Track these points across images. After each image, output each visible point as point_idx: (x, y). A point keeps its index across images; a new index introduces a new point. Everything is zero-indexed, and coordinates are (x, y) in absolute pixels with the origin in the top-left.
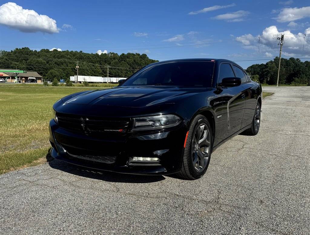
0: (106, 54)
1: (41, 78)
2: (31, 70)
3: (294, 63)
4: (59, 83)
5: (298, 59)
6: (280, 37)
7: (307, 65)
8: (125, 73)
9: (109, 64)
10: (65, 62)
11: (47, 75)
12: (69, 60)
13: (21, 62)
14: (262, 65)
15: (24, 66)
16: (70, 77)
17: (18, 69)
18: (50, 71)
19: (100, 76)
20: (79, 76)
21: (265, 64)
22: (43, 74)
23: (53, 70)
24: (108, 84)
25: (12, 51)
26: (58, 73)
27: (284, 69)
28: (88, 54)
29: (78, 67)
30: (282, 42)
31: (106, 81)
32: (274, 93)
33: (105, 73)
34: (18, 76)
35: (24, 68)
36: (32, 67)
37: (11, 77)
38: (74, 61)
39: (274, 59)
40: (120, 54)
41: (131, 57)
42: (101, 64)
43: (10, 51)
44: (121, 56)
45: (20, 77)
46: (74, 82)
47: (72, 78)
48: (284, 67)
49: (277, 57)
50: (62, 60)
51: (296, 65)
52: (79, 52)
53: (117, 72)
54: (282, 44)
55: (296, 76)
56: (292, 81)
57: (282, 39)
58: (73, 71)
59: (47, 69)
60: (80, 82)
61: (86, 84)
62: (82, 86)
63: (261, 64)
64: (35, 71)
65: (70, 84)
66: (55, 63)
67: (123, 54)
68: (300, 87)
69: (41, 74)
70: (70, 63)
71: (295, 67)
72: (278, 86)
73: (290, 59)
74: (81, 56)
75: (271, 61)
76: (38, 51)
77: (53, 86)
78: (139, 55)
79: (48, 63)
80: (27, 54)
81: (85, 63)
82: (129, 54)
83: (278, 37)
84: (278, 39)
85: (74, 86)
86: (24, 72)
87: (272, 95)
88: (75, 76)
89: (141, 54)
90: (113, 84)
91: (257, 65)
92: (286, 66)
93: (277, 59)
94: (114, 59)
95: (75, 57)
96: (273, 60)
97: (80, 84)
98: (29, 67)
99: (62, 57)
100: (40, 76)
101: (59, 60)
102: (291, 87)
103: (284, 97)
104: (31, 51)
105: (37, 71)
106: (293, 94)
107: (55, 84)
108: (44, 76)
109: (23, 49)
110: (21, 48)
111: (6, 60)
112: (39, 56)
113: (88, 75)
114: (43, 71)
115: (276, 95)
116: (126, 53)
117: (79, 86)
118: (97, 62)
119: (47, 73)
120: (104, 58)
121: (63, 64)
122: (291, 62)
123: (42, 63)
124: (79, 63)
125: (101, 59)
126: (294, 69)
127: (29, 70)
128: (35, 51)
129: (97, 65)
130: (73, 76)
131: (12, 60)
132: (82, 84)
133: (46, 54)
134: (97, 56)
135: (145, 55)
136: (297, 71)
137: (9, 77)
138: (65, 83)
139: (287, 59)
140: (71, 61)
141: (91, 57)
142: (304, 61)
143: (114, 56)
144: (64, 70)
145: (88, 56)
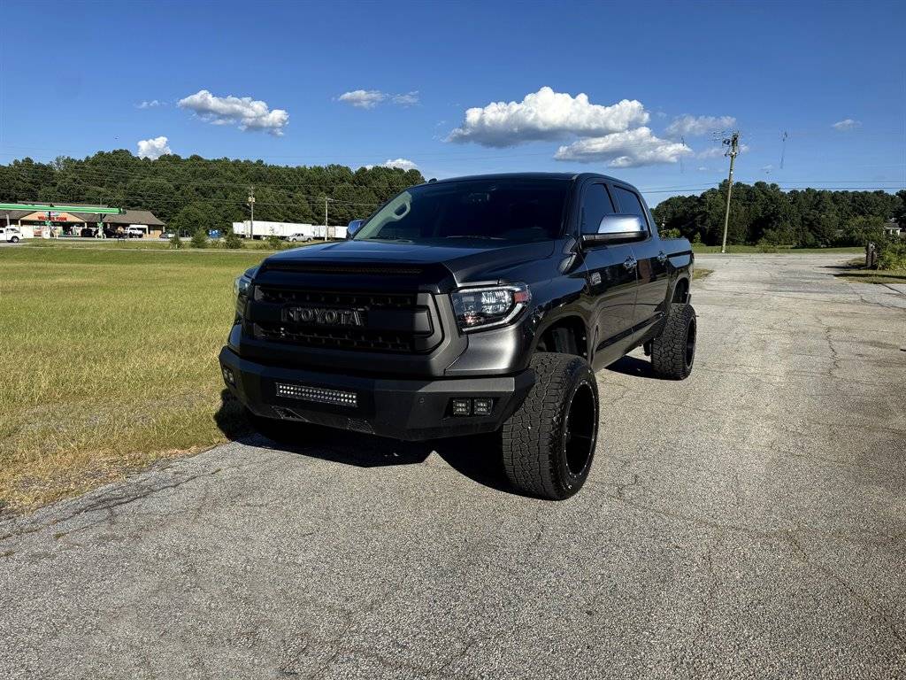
0: (322, 168)
1: (161, 225)
2: (137, 205)
3: (765, 194)
4: (209, 241)
5: (774, 186)
6: (730, 138)
7: (794, 199)
9: (330, 192)
10: (222, 188)
11: (176, 218)
12: (231, 184)
13: (109, 186)
14: (692, 197)
15: (119, 197)
16: (234, 223)
17: (104, 203)
18: (185, 209)
19: (307, 223)
20: (255, 223)
21: (699, 196)
22: (165, 216)
23: (191, 208)
24: (326, 242)
25: (87, 160)
26: (202, 215)
27: (743, 208)
28: (278, 168)
29: (252, 200)
30: (733, 150)
31: (322, 236)
32: (712, 272)
33: (318, 215)
34: (105, 220)
35: (118, 201)
36: (140, 199)
37: (88, 223)
38: (243, 186)
39: (720, 185)
40: (354, 169)
41: (383, 177)
42: (309, 193)
43: (83, 159)
44: (357, 173)
45: (111, 224)
46: (243, 236)
47: (239, 228)
48: (744, 205)
49: (725, 181)
50: (213, 183)
51: (771, 199)
52: (254, 161)
53: (349, 213)
54: (734, 153)
55: (770, 225)
56: (760, 237)
57: (733, 143)
58: (240, 209)
60: (257, 237)
61: (275, 241)
62: (265, 247)
63: (690, 197)
64: (146, 208)
65: (235, 242)
66: (197, 190)
67: (364, 170)
68: (772, 256)
69: (160, 216)
70: (234, 190)
71: (767, 204)
72: (727, 252)
73: (756, 184)
74: (259, 174)
75: (713, 189)
77: (193, 246)
78: (401, 171)
79: (177, 188)
80: (126, 168)
81: (268, 190)
82: (377, 169)
83: (725, 138)
84: (724, 142)
85: (244, 247)
86: (120, 212)
87: (706, 275)
88: (245, 222)
89: (406, 170)
91: (679, 198)
92: (747, 203)
93: (725, 185)
94: (342, 180)
95: (244, 176)
96: (717, 187)
97: (258, 242)
98: (130, 199)
99: (213, 174)
100: (160, 223)
102: (753, 256)
104: (134, 159)
105: (151, 209)
106: (755, 274)
107: (198, 243)
108: (168, 221)
109: (115, 152)
110: (111, 152)
111: (75, 180)
112: (155, 172)
113: (278, 220)
114: (166, 208)
115: (717, 275)
116: (369, 167)
117: (258, 248)
118: (300, 187)
119: (176, 213)
120: (318, 177)
121: (215, 192)
122: (759, 192)
123: (162, 189)
124: (256, 190)
125: (309, 180)
126: (765, 209)
127: (132, 205)
128: (146, 158)
129: (299, 195)
130: (241, 221)
131: (88, 180)
132: (264, 242)
133: (172, 167)
134: (300, 172)
135: (417, 171)
136: (773, 214)
137: (81, 224)
138: (222, 240)
139: (749, 186)
140: (235, 186)
141: (284, 176)
142: (787, 191)
143: (340, 174)
144: (219, 206)
145: (278, 174)
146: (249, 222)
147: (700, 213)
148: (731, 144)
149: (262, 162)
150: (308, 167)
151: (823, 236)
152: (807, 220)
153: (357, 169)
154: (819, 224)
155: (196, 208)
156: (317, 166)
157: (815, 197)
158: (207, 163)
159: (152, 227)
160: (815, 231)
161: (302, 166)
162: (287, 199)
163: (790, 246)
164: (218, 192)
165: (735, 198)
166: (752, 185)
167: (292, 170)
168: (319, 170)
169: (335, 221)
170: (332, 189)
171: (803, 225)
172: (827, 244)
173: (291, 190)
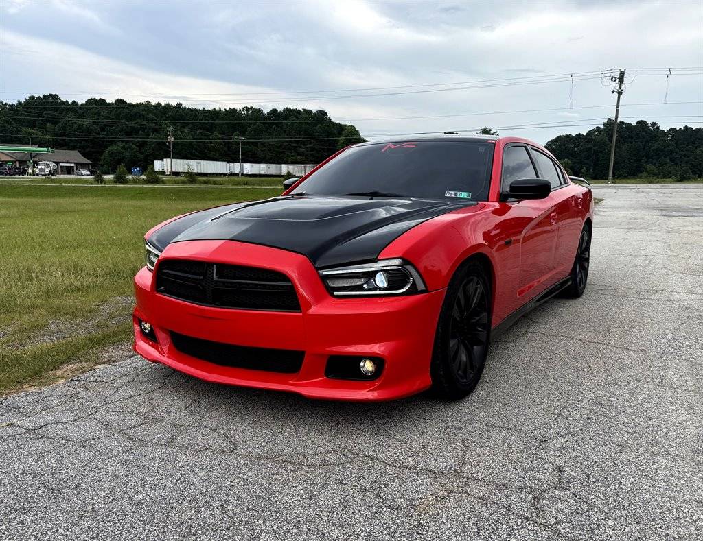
0: (236, 110)
1: (88, 164)
2: (65, 145)
3: (646, 132)
4: (130, 177)
5: (654, 124)
6: (617, 75)
7: (673, 136)
9: (243, 134)
11: (101, 157)
12: (152, 125)
13: (40, 128)
14: (579, 136)
16: (155, 162)
17: (34, 144)
18: (109, 148)
19: (223, 161)
20: (174, 161)
21: (585, 134)
22: (92, 156)
23: (115, 147)
24: (240, 178)
25: (20, 103)
26: (127, 154)
27: (626, 145)
28: (196, 110)
29: (172, 139)
30: (620, 87)
31: (236, 172)
32: (602, 200)
33: (233, 153)
35: (48, 141)
36: (68, 140)
37: (19, 161)
38: (163, 126)
39: (605, 124)
40: (266, 111)
41: (291, 118)
43: (16, 103)
44: (269, 114)
46: (163, 173)
47: (158, 165)
49: (609, 120)
50: (135, 123)
51: (652, 137)
52: (174, 104)
53: (261, 151)
54: (620, 90)
55: (650, 160)
56: (641, 171)
58: (161, 148)
59: (101, 145)
60: (177, 174)
61: (192, 177)
62: (183, 183)
63: (577, 135)
64: (74, 148)
65: (154, 178)
66: (121, 131)
67: (274, 111)
68: (658, 186)
69: (84, 155)
70: (155, 131)
71: (647, 141)
72: (612, 183)
73: (637, 123)
74: (178, 116)
75: (598, 128)
76: (80, 103)
77: (115, 182)
78: (309, 112)
79: (103, 130)
80: (56, 110)
81: (187, 130)
82: (287, 110)
83: (612, 75)
84: (612, 79)
86: (49, 151)
88: (165, 160)
89: (314, 112)
90: (251, 179)
91: (567, 136)
92: (630, 140)
93: (610, 124)
94: (255, 121)
95: (164, 117)
96: (602, 127)
97: (178, 178)
98: (59, 139)
99: (136, 116)
100: (87, 161)
101: (130, 124)
102: (639, 186)
103: (623, 208)
104: (63, 103)
105: (78, 149)
107: (120, 179)
108: (94, 160)
109: (45, 97)
110: (41, 97)
112: (82, 115)
113: (195, 157)
114: (93, 148)
115: (606, 203)
116: (280, 109)
117: (176, 182)
118: (216, 128)
119: (101, 152)
120: (231, 118)
122: (640, 130)
123: (88, 131)
124: (173, 131)
127: (61, 145)
128: (74, 102)
129: (215, 134)
130: (162, 159)
131: (20, 122)
132: (183, 178)
133: (98, 110)
134: (216, 114)
135: (324, 112)
137: (14, 163)
138: (143, 177)
139: (631, 125)
142: (666, 129)
143: (253, 116)
145: (196, 115)
146: (169, 160)
148: (618, 80)
149: (181, 104)
150: (223, 109)
153: (269, 110)
155: (119, 147)
156: (232, 108)
157: (693, 134)
158: (131, 106)
159: (80, 166)
161: (217, 108)
165: (620, 136)
166: (634, 123)
167: (209, 112)
168: (234, 111)
170: (245, 129)
173: (208, 130)
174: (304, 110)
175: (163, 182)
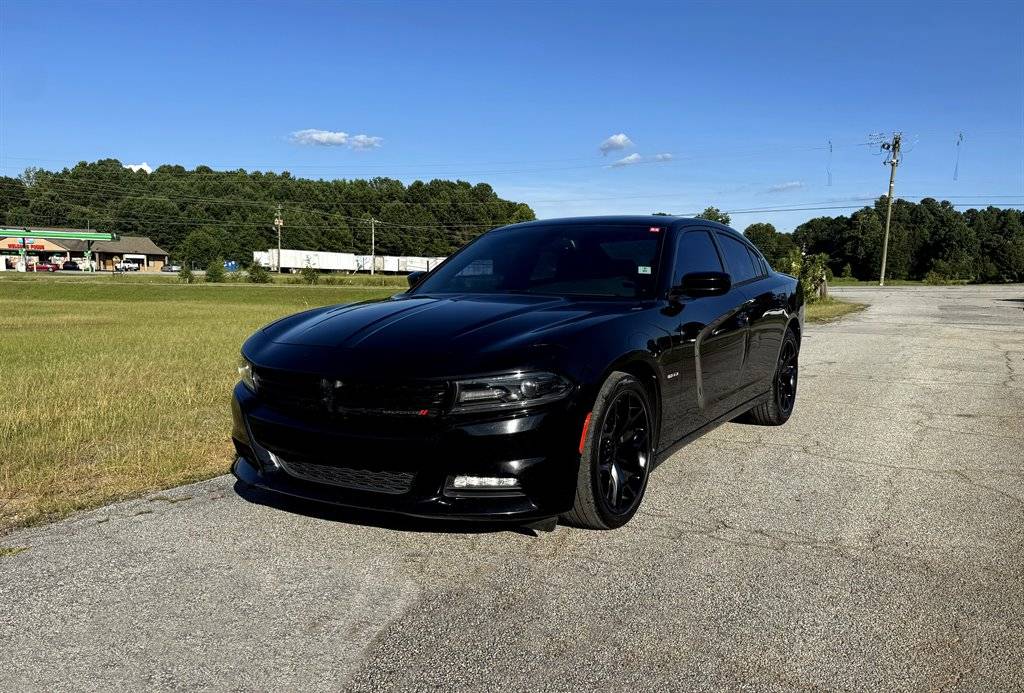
0: (366, 183)
1: (164, 256)
2: (130, 230)
3: (934, 214)
4: (227, 274)
5: (945, 204)
6: (890, 141)
7: (972, 220)
8: (426, 242)
9: (376, 213)
10: (238, 208)
11: (181, 246)
12: (250, 202)
13: (96, 206)
14: (840, 219)
15: (108, 219)
16: (254, 253)
17: (91, 227)
18: (193, 234)
19: (348, 252)
20: (282, 251)
21: (849, 217)
22: (167, 244)
23: (200, 233)
24: (373, 276)
25: (66, 172)
26: (214, 242)
27: (907, 232)
28: (309, 182)
29: (279, 222)
30: (894, 157)
31: (367, 268)
32: (869, 306)
33: (362, 241)
34: (94, 248)
35: (107, 224)
36: (135, 222)
37: (69, 252)
38: (266, 204)
39: (877, 203)
40: (407, 183)
41: (444, 193)
42: (349, 214)
43: (61, 172)
44: (410, 188)
45: (99, 253)
46: (269, 269)
47: (263, 258)
48: (907, 228)
50: (227, 201)
51: (942, 221)
52: (279, 173)
53: (401, 239)
54: (895, 161)
55: (940, 253)
56: (927, 270)
57: (894, 149)
58: (262, 235)
59: (181, 230)
60: (285, 270)
61: (311, 274)
62: (298, 282)
63: (838, 218)
64: (143, 234)
65: (261, 274)
66: (207, 210)
67: (419, 184)
68: (944, 289)
69: (161, 243)
70: (254, 210)
71: (936, 227)
72: (885, 284)
73: (923, 202)
74: (285, 190)
75: (867, 208)
76: (149, 172)
77: (209, 281)
78: (467, 186)
79: (182, 208)
80: (116, 181)
81: (298, 210)
82: (436, 183)
83: (883, 140)
84: (883, 146)
86: (113, 238)
87: (862, 309)
88: (270, 250)
89: (473, 184)
90: (389, 276)
91: (824, 220)
92: (912, 225)
93: (882, 203)
94: (391, 197)
95: (266, 192)
96: (872, 206)
97: (285, 276)
98: (123, 221)
99: (227, 190)
100: (162, 252)
101: (219, 201)
104: (126, 172)
105: (149, 234)
106: (922, 308)
107: (214, 277)
108: (171, 249)
109: (101, 163)
110: (96, 162)
111: (53, 198)
112: (154, 188)
113: (311, 248)
114: (169, 234)
115: (875, 309)
116: (426, 181)
117: (289, 282)
118: (338, 206)
119: (180, 240)
120: (360, 194)
121: (229, 214)
122: (925, 211)
123: (164, 209)
124: (282, 211)
125: (350, 197)
126: (933, 234)
127: (125, 230)
128: (141, 170)
129: (337, 216)
130: (265, 250)
131: (68, 197)
132: (295, 275)
133: (175, 181)
134: (338, 187)
135: (487, 186)
136: (944, 240)
137: (63, 254)
138: (245, 273)
139: (913, 204)
140: (256, 204)
141: (317, 192)
142: (963, 210)
143: (389, 190)
144: (234, 231)
145: (309, 189)
146: (275, 251)
147: (851, 238)
148: (891, 149)
149: (289, 174)
150: (348, 181)
151: (1009, 268)
152: (988, 247)
153: (411, 183)
154: (1004, 252)
155: (206, 233)
156: (360, 179)
157: (998, 218)
158: (220, 176)
159: (151, 257)
160: (999, 261)
161: (341, 179)
162: (321, 221)
163: (967, 281)
164: (234, 213)
165: (897, 219)
166: (917, 202)
167: (328, 184)
168: (362, 184)
169: (384, 250)
170: (379, 209)
171: (983, 254)
172: (1013, 277)
173: (327, 210)
174: (458, 181)
175: (272, 281)
